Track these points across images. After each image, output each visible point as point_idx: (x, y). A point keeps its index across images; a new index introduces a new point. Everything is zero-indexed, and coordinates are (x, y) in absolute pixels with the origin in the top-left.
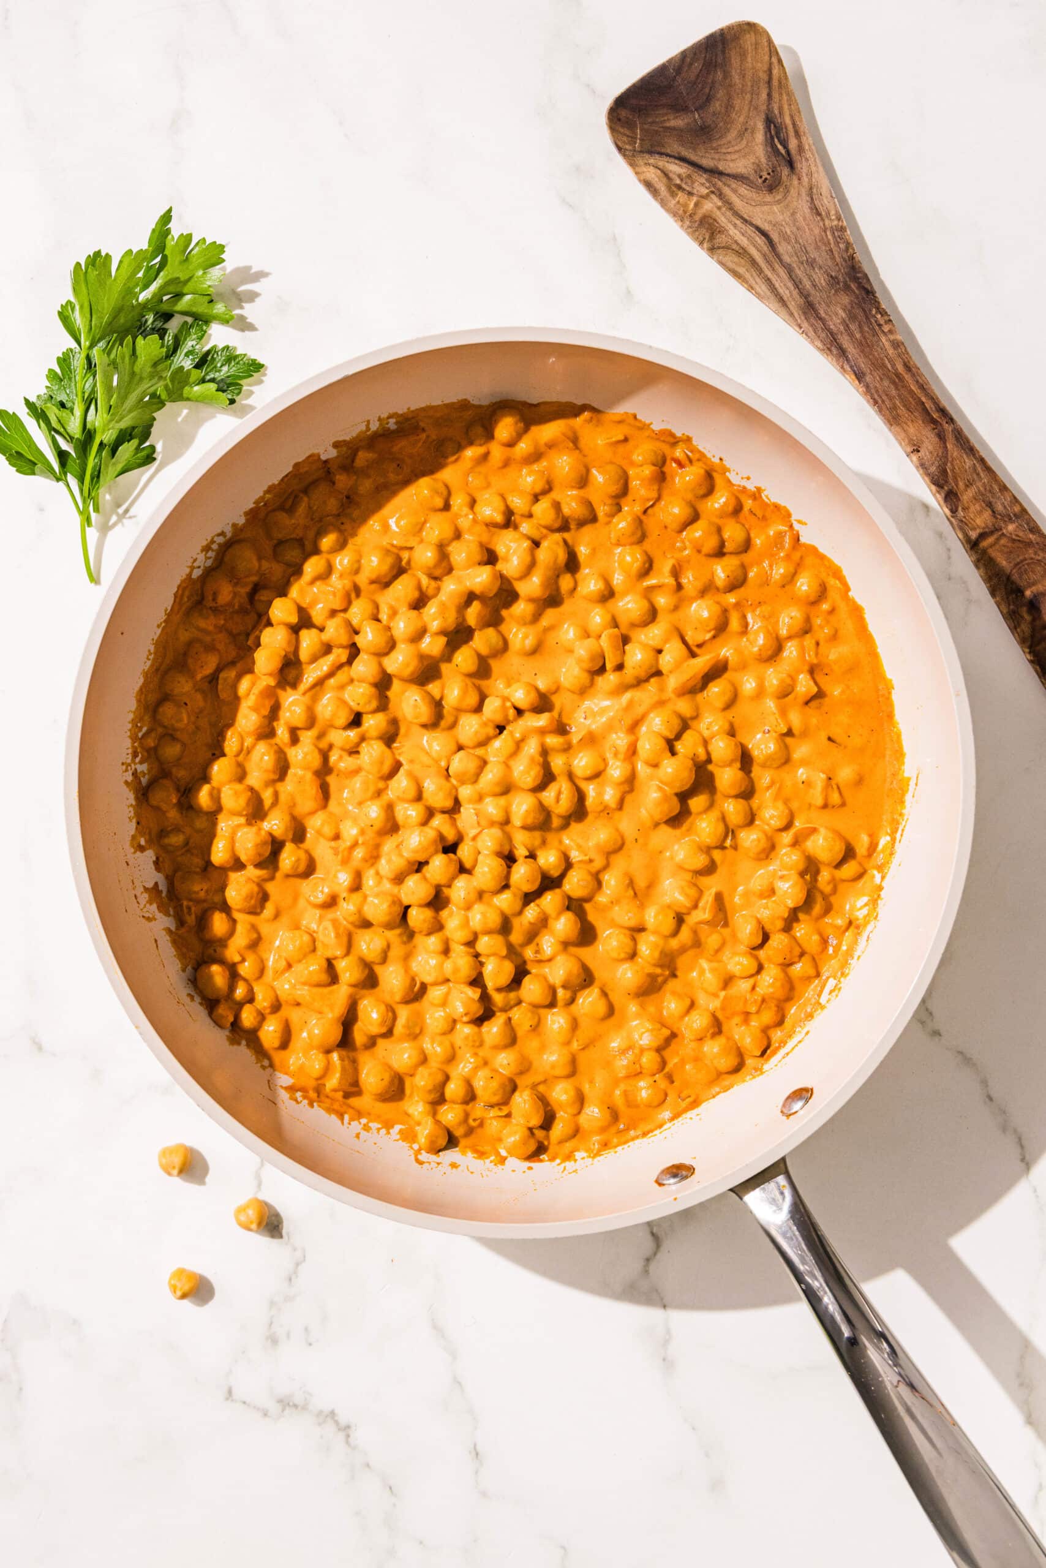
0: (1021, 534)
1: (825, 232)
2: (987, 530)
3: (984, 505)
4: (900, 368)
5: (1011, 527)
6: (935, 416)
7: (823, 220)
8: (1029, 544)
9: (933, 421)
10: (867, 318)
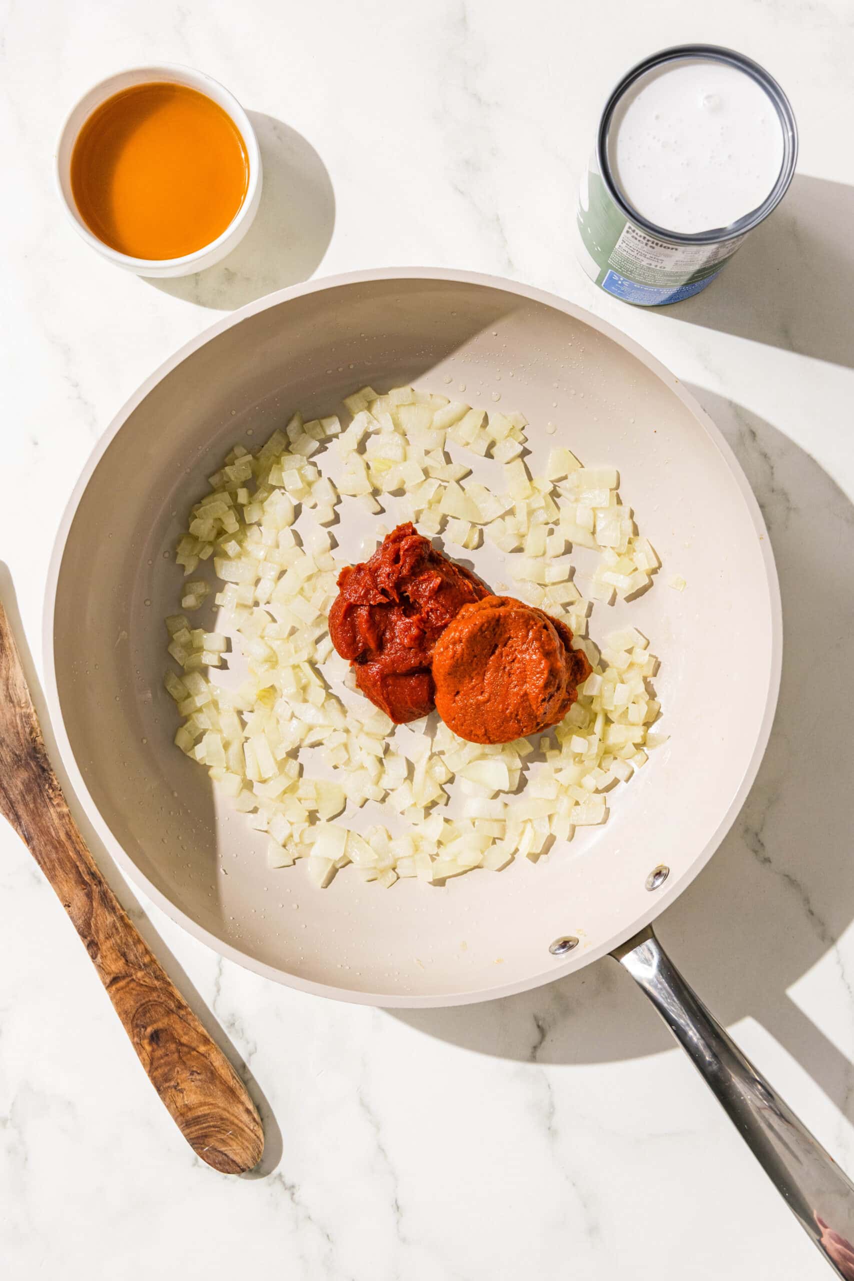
0: (147, 980)
1: (15, 716)
2: (120, 975)
3: (119, 955)
4: (63, 837)
5: (140, 974)
6: (87, 878)
7: (14, 706)
8: (153, 989)
9: (84, 883)
10: (41, 791)
